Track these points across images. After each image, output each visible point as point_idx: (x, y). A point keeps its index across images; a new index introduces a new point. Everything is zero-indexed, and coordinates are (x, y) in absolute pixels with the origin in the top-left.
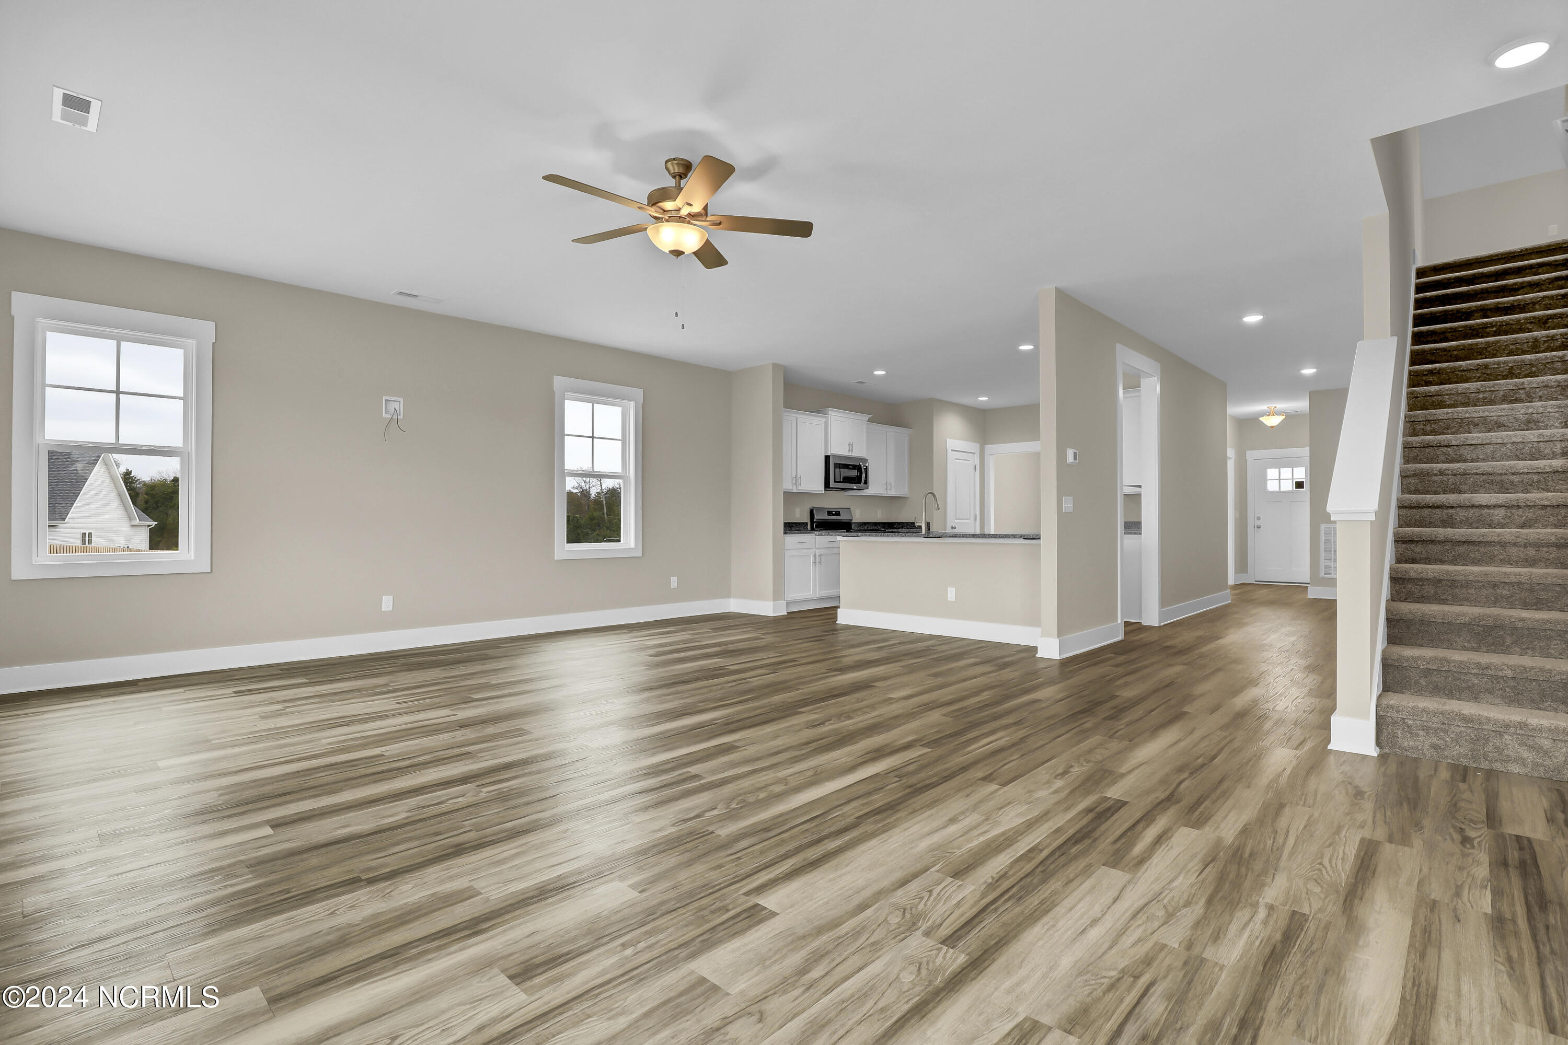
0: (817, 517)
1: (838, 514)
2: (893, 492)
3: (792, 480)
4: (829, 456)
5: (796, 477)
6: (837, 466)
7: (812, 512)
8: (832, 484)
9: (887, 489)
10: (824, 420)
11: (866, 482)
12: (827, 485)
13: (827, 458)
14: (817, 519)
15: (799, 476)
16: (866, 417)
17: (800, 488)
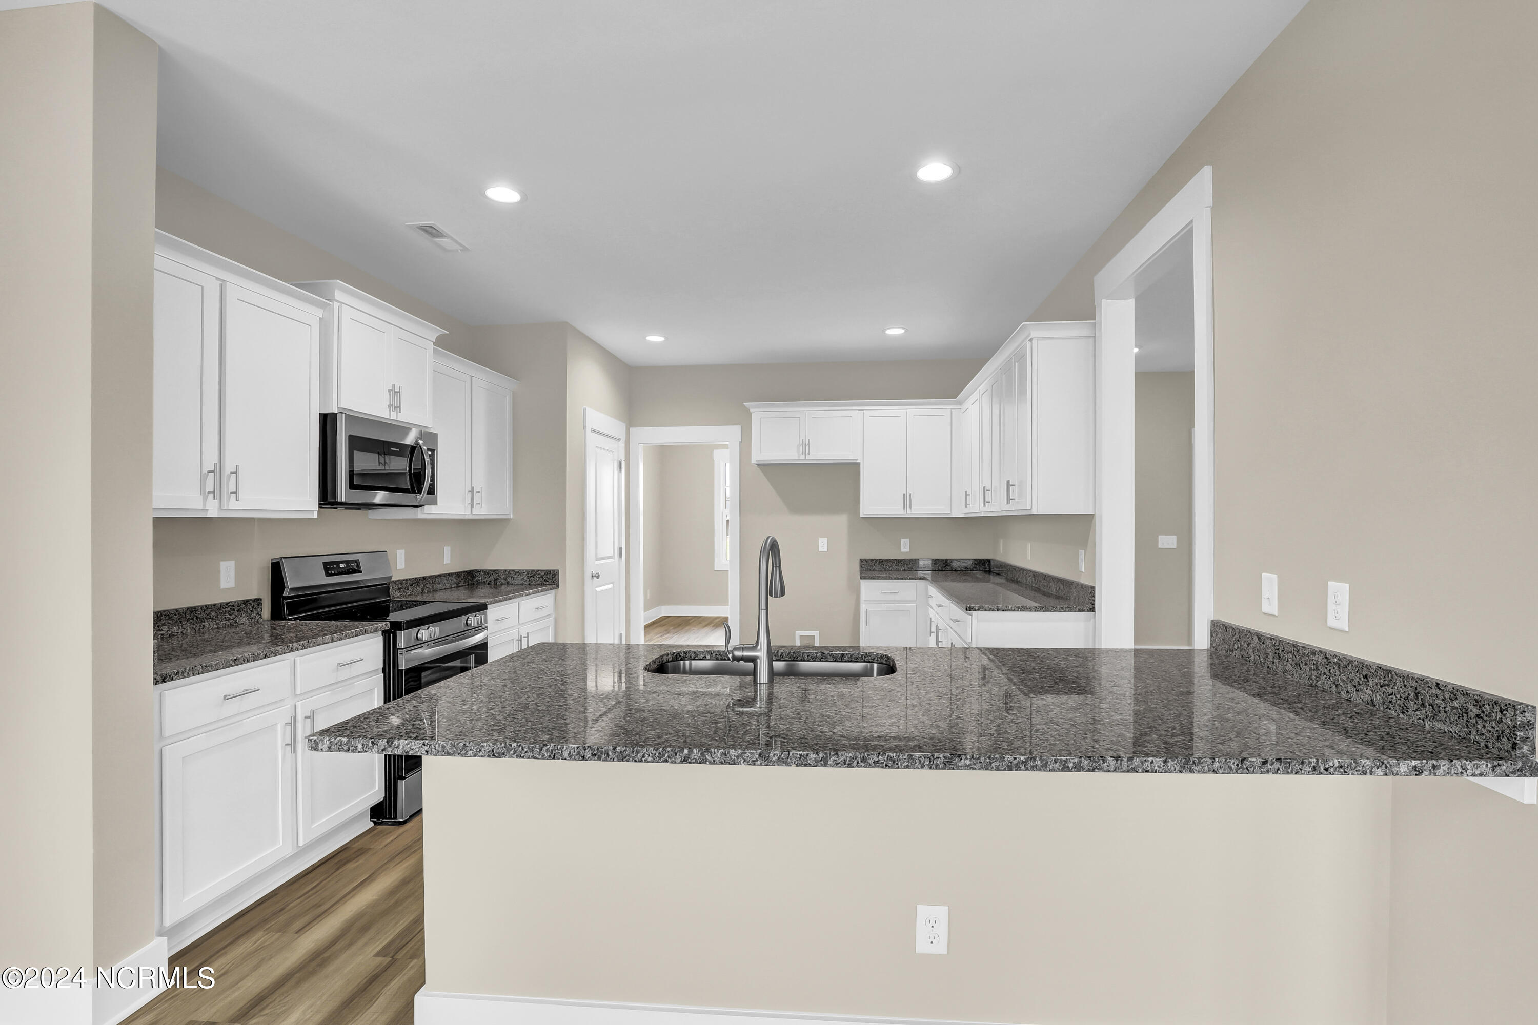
0: (291, 582)
1: (353, 568)
2: (482, 511)
3: (204, 478)
4: (334, 416)
5: (217, 471)
6: (356, 443)
7: (276, 569)
8: (343, 493)
9: (471, 504)
10: (319, 313)
11: (431, 491)
12: (327, 497)
13: (327, 422)
14: (293, 589)
15: (229, 468)
16: (432, 332)
17: (233, 504)
